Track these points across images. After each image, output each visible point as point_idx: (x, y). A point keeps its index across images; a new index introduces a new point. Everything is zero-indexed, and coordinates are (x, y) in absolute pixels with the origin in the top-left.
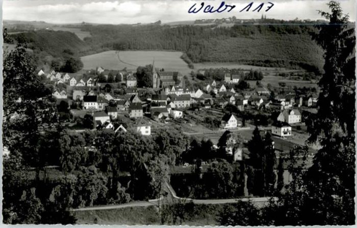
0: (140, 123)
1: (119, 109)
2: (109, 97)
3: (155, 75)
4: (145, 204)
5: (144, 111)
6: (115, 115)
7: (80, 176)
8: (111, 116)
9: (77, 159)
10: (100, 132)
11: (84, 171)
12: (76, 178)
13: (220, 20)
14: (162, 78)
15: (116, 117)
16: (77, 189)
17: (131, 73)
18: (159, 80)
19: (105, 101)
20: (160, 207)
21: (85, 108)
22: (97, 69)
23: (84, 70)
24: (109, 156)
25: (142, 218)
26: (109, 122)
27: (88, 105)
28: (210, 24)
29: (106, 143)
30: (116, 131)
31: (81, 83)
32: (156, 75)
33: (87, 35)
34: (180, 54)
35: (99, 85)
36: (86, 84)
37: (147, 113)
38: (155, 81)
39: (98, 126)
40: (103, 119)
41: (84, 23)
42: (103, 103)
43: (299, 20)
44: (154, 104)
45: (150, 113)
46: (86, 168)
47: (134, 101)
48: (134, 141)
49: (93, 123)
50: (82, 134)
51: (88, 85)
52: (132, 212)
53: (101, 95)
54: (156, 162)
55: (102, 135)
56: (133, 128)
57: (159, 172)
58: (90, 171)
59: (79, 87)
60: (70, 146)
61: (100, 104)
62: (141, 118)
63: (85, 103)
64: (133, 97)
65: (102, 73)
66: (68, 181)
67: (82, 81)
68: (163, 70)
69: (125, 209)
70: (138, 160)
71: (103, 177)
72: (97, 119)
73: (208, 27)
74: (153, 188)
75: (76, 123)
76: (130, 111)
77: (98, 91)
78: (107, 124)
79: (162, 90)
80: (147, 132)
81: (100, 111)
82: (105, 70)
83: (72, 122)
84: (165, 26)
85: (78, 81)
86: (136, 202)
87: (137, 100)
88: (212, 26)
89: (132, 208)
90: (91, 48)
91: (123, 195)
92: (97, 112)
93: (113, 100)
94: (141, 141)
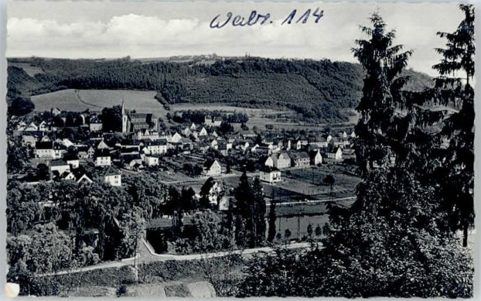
0: (108, 172)
1: (80, 156)
2: (67, 143)
3: (125, 117)
4: (117, 264)
5: (112, 159)
6: (76, 163)
7: (35, 236)
8: (71, 165)
9: (30, 216)
10: (59, 184)
11: (39, 231)
12: (29, 239)
13: (199, 57)
14: (133, 120)
15: (77, 166)
16: (30, 251)
17: (95, 115)
18: (129, 123)
19: (63, 147)
20: (136, 267)
21: (38, 156)
22: (52, 110)
23: (35, 113)
24: (70, 212)
25: (114, 281)
26: (69, 171)
27: (41, 153)
28: (187, 61)
29: (67, 196)
30: (79, 182)
31: (32, 127)
33: (38, 71)
34: (154, 93)
35: (55, 129)
36: (39, 128)
37: (115, 160)
38: (124, 124)
39: (54, 176)
40: (62, 169)
41: (33, 57)
42: (60, 149)
43: (285, 58)
44: (125, 150)
45: (119, 160)
46: (43, 226)
47: (99, 147)
48: (102, 192)
49: (49, 174)
50: (35, 186)
51: (41, 129)
52: (101, 275)
53: (58, 141)
54: (130, 215)
55: (62, 187)
56: (101, 178)
57: (133, 227)
58: (47, 229)
59: (29, 132)
60: (20, 201)
61: (57, 151)
62: (108, 166)
63: (38, 150)
64: (98, 142)
65: (58, 115)
66: (19, 243)
67: (33, 124)
68: (134, 112)
69: (93, 272)
70: (107, 213)
71: (64, 236)
72: (53, 168)
73: (185, 64)
74: (127, 246)
75: (26, 174)
76: (95, 159)
77: (54, 135)
78: (66, 174)
79: (133, 134)
80: (117, 182)
81: (57, 159)
82: (62, 112)
83: (21, 174)
84: (136, 61)
85: (28, 124)
86: (107, 262)
87: (103, 145)
88: (190, 64)
89: (101, 270)
90: (43, 86)
91: (89, 256)
92: (53, 160)
93: (73, 147)
94: (111, 192)
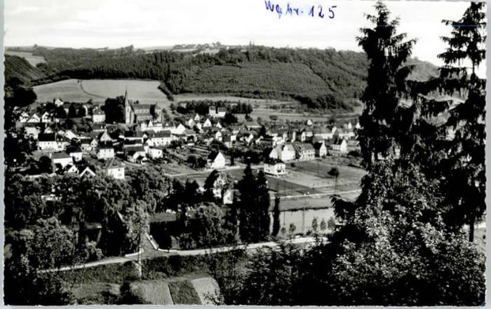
0: (111, 164)
1: (83, 148)
2: (70, 135)
3: (128, 108)
4: (121, 260)
5: (115, 151)
6: (78, 156)
7: (38, 231)
8: (74, 158)
9: (32, 210)
10: (61, 177)
11: (42, 225)
12: (31, 233)
13: (203, 46)
14: (137, 111)
15: (80, 159)
16: (33, 246)
17: (98, 105)
18: (133, 114)
19: (66, 139)
20: (140, 262)
21: (40, 148)
22: (54, 101)
23: (38, 103)
24: (72, 206)
25: (118, 277)
26: (72, 164)
27: (43, 145)
28: (191, 50)
29: (69, 189)
30: (81, 175)
31: (34, 118)
32: (130, 108)
33: (41, 60)
35: (57, 120)
36: (41, 120)
37: (119, 153)
38: (127, 115)
39: (57, 169)
40: (64, 162)
41: (36, 46)
42: (63, 141)
43: (290, 47)
44: (128, 142)
45: (122, 153)
46: (45, 221)
47: (102, 139)
48: (104, 185)
49: (52, 167)
50: (37, 179)
51: (43, 121)
52: (105, 272)
53: (61, 132)
54: (133, 210)
55: (65, 180)
56: (104, 171)
57: (137, 221)
58: (50, 224)
59: (31, 123)
60: (23, 194)
61: (60, 144)
62: (112, 159)
63: (40, 142)
64: (101, 135)
65: (61, 106)
66: (21, 238)
67: (35, 116)
68: (137, 102)
69: (96, 268)
70: (111, 208)
71: (67, 230)
72: (56, 161)
73: (189, 53)
74: (130, 241)
75: (29, 167)
76: (98, 151)
77: (57, 127)
78: (69, 167)
79: (136, 126)
80: (120, 175)
81: (60, 152)
82: (65, 103)
83: (24, 166)
84: (139, 50)
85: (31, 115)
86: (110, 258)
87: (106, 138)
88: (194, 53)
89: (104, 266)
90: (45, 76)
91: (92, 251)
92: (55, 153)
93: (76, 139)
94: (114, 185)
